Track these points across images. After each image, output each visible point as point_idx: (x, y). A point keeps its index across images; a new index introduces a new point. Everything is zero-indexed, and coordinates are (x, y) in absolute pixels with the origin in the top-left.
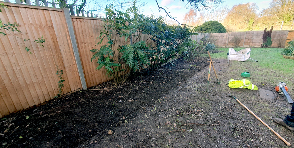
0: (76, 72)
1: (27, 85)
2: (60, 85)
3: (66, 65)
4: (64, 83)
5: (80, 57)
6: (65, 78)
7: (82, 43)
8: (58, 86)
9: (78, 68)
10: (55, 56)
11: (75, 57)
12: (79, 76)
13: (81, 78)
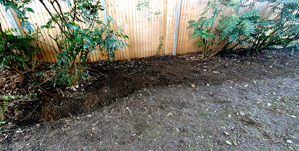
0: (172, 40)
1: (143, 43)
2: (159, 48)
3: (167, 33)
4: (161, 47)
5: (179, 27)
6: (163, 44)
7: (183, 15)
8: (158, 48)
9: (174, 36)
10: (162, 25)
11: (175, 27)
12: (173, 44)
13: (174, 45)
